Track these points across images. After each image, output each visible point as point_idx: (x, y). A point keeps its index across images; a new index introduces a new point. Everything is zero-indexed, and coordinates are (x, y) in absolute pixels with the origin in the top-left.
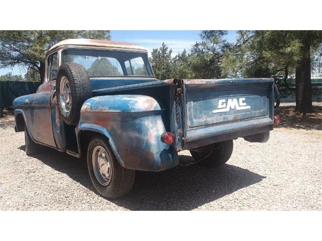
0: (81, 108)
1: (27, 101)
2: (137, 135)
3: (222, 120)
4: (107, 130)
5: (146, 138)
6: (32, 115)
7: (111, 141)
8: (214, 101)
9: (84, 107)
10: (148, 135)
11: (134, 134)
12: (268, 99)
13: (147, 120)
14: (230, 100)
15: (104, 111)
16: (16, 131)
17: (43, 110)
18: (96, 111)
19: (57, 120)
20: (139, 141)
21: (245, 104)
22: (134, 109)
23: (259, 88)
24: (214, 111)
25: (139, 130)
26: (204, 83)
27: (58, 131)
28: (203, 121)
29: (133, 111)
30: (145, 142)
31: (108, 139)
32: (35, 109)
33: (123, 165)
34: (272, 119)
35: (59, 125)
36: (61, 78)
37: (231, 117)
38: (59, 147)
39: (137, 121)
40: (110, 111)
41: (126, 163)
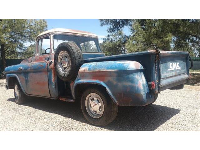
0: (79, 70)
1: (21, 68)
2: (130, 84)
3: (171, 75)
4: (104, 83)
5: (137, 86)
6: (26, 77)
7: (108, 89)
8: (168, 63)
9: (82, 69)
10: (138, 83)
11: (128, 84)
12: (186, 64)
13: (136, 75)
14: (174, 63)
15: (101, 71)
16: (7, 89)
17: (39, 73)
18: (94, 71)
19: (53, 79)
20: (132, 88)
21: (179, 66)
22: (129, 68)
23: (183, 57)
24: (169, 70)
25: (132, 81)
26: (166, 53)
27: (53, 86)
28: (165, 75)
29: (128, 70)
30: (137, 88)
31: (106, 88)
32: (30, 73)
33: (117, 103)
34: (189, 75)
35: (54, 82)
36: (60, 52)
37: (174, 74)
38: (52, 97)
39: (131, 76)
40: (108, 70)
41: (119, 102)
